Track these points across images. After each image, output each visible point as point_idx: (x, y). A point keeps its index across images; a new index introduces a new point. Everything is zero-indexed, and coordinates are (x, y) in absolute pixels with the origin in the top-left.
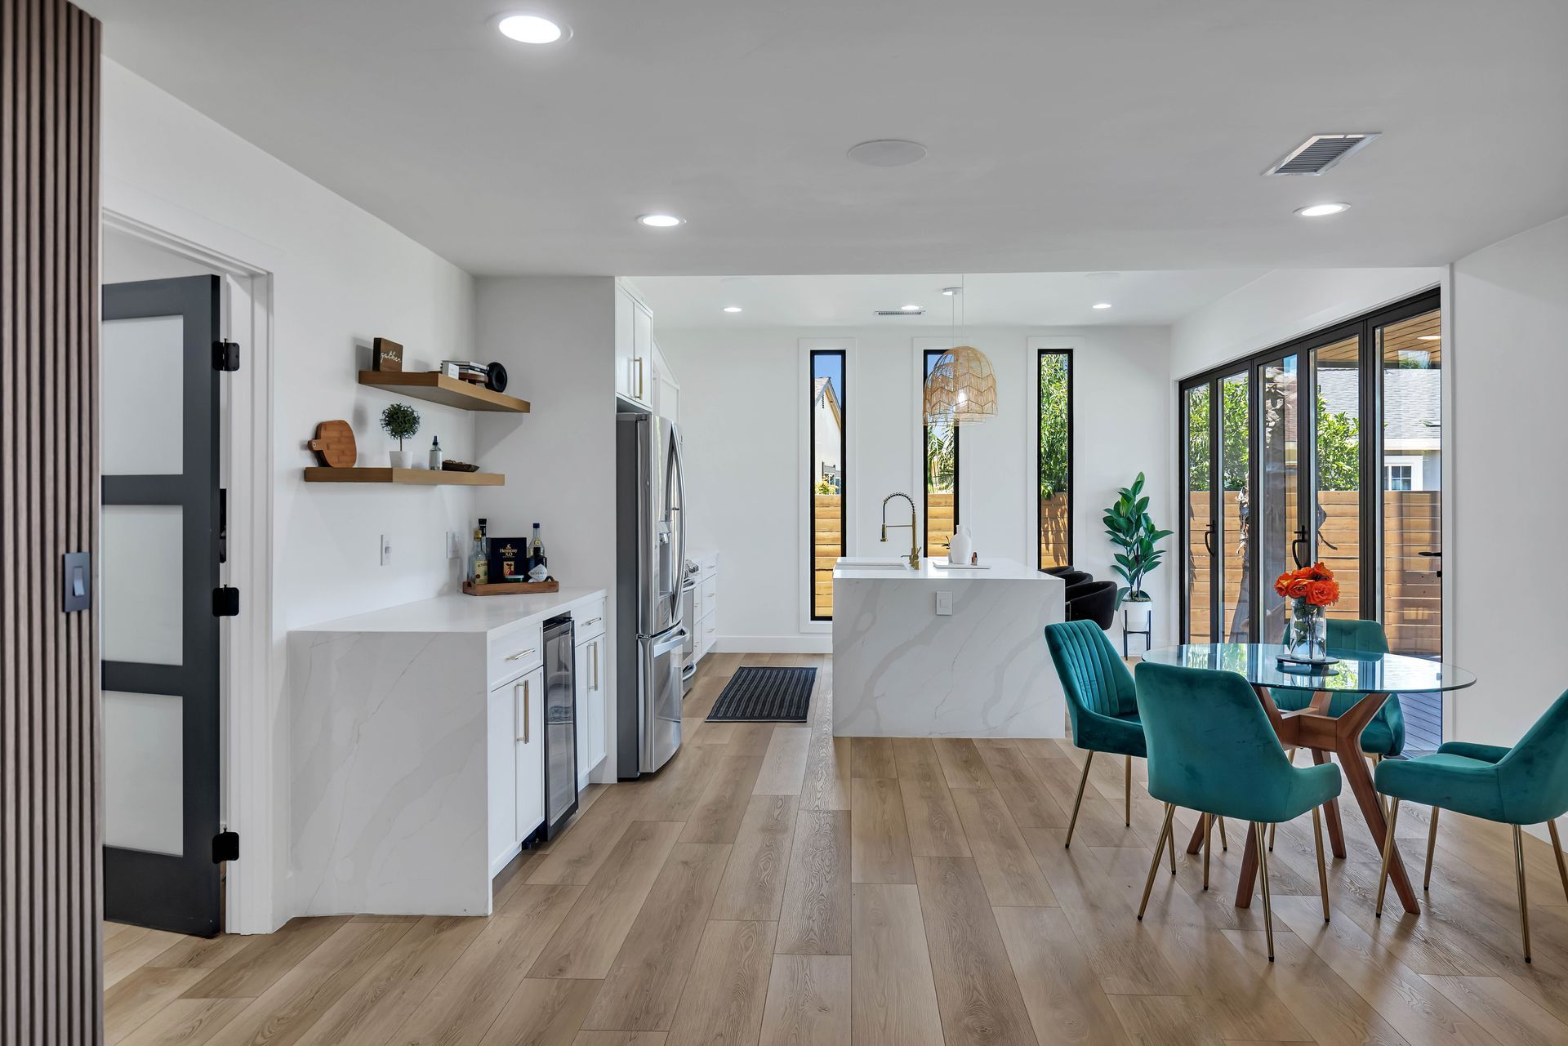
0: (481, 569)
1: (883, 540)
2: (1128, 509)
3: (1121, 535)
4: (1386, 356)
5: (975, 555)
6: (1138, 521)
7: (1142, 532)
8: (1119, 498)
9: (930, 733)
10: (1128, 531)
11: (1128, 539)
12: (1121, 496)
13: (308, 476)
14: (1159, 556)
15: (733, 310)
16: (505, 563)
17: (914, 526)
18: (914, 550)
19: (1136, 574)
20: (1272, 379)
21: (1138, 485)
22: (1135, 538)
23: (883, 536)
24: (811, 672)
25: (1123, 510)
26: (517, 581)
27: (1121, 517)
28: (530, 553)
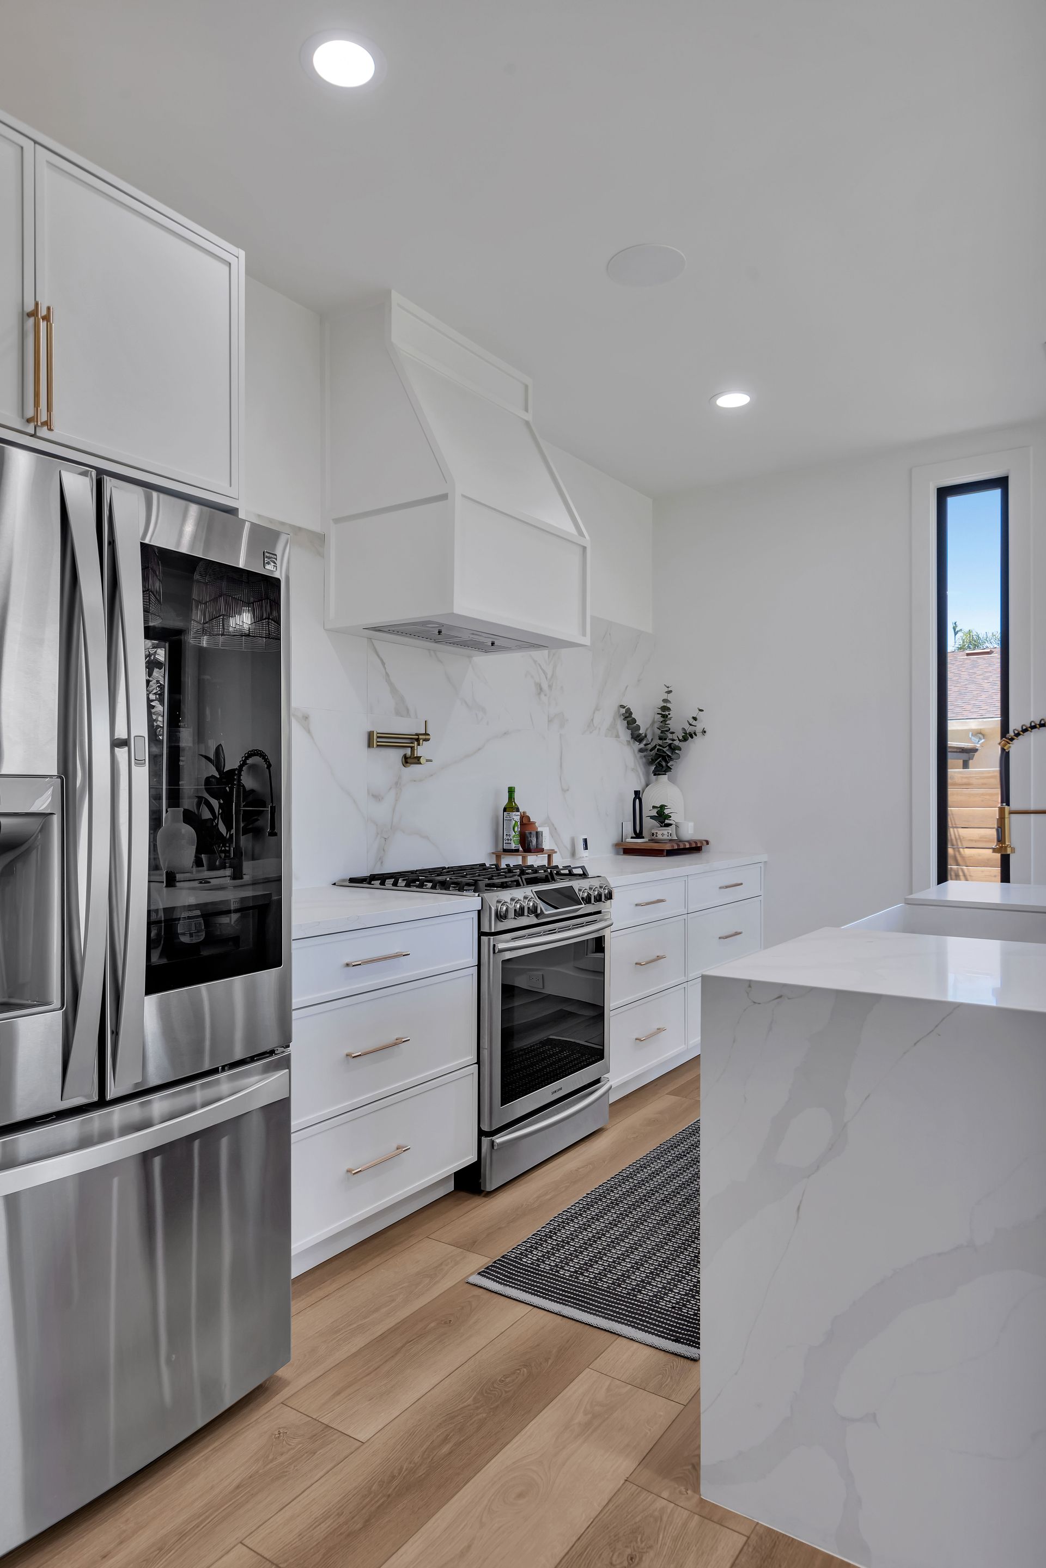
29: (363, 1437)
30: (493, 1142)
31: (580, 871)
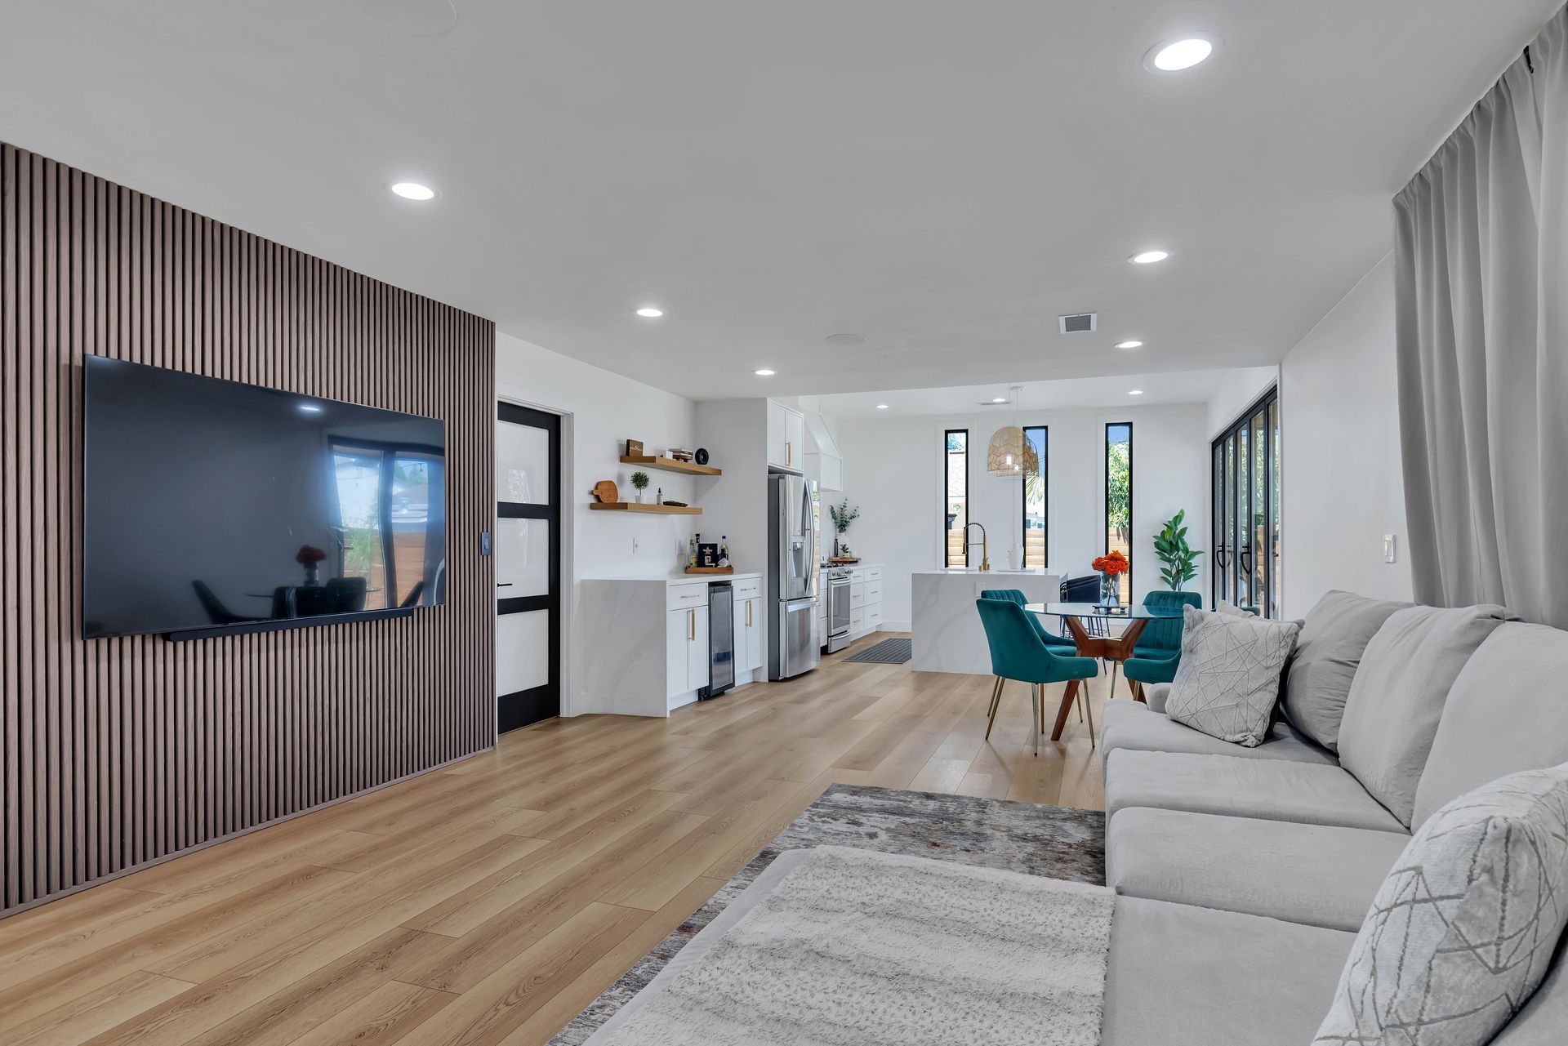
0: (693, 560)
2: (1171, 536)
3: (1166, 555)
6: (1179, 544)
7: (1181, 552)
10: (1171, 551)
11: (1171, 557)
12: (1166, 527)
13: (592, 507)
14: (1194, 569)
15: (883, 407)
16: (706, 557)
19: (1178, 581)
21: (1179, 518)
22: (1176, 556)
25: (1167, 536)
26: (711, 565)
27: (1166, 541)
28: (719, 552)
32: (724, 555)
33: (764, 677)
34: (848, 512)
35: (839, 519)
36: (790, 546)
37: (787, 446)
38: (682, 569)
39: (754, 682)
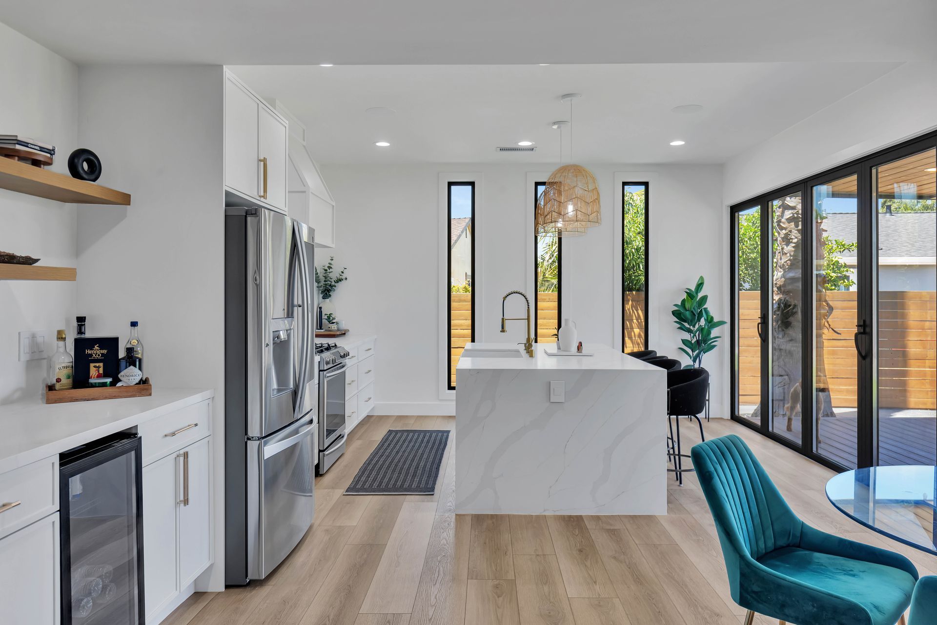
0: (65, 373)
1: (503, 330)
2: (692, 304)
3: (686, 325)
4: (880, 190)
5: (580, 344)
6: (701, 313)
7: (703, 322)
8: (685, 296)
9: (545, 511)
10: (691, 321)
11: (691, 327)
12: (686, 294)
14: (716, 341)
16: (92, 365)
17: (528, 319)
18: (528, 339)
19: (698, 355)
20: (795, 207)
21: (700, 286)
22: (697, 326)
23: (503, 327)
24: (445, 434)
25: (687, 305)
26: (104, 385)
27: (686, 310)
28: (122, 354)
29: (355, 524)
30: (324, 454)
31: (334, 345)
32: (132, 359)
33: (217, 584)
34: (334, 275)
35: (322, 283)
36: (268, 338)
37: (262, 163)
38: (41, 389)
39: (196, 593)
